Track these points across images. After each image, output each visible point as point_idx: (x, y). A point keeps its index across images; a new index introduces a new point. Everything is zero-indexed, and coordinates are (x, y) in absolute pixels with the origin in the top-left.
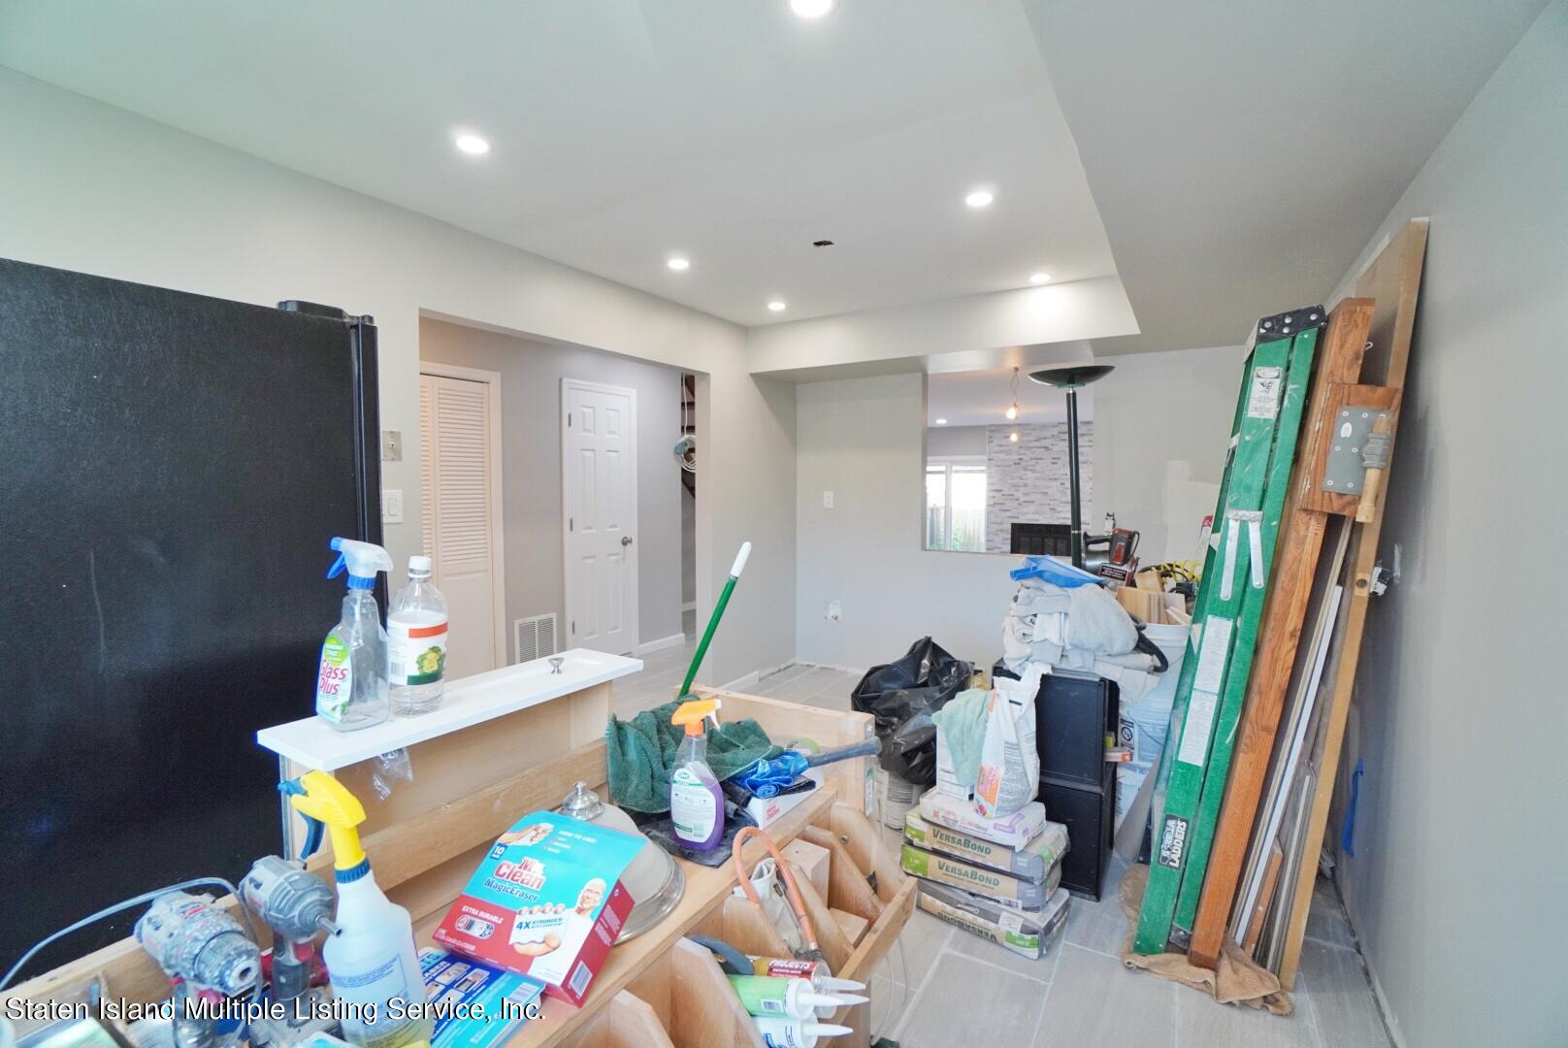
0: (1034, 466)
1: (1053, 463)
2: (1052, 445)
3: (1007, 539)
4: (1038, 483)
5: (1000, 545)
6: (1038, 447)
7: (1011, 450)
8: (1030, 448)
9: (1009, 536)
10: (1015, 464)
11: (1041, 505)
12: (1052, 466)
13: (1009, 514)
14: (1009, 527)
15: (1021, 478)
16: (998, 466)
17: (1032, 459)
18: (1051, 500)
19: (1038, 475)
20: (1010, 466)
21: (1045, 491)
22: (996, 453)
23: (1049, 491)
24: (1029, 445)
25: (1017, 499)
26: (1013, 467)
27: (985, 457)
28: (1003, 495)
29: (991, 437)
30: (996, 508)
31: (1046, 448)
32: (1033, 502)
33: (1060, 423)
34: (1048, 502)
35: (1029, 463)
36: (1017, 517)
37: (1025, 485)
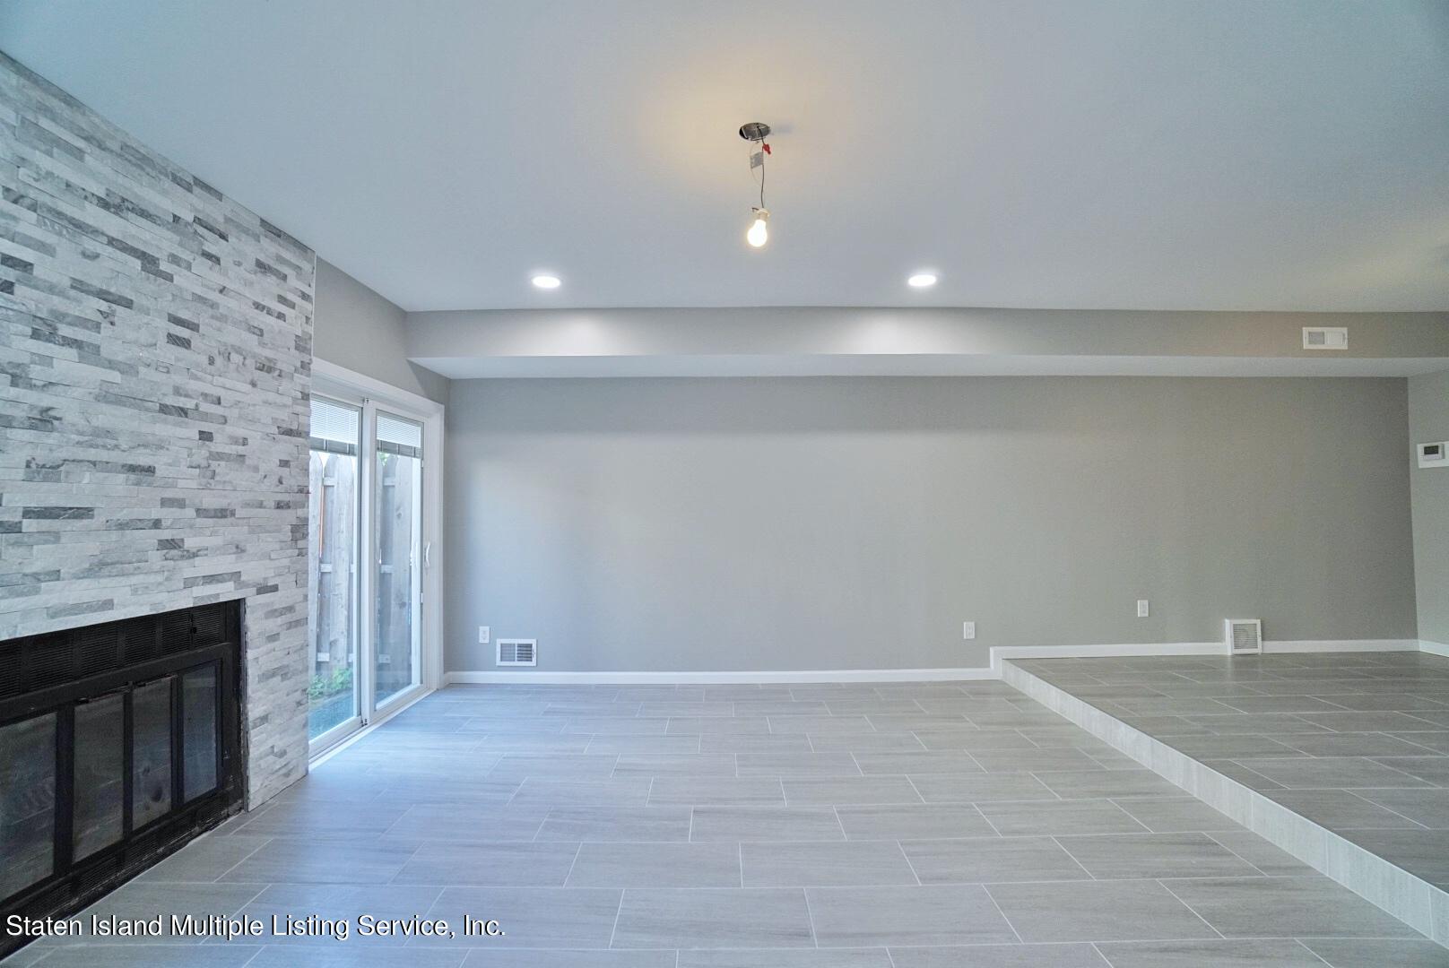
0: (81, 323)
4: (107, 416)
6: (112, 242)
8: (82, 228)
11: (122, 526)
12: (172, 353)
15: (19, 380)
17: (80, 286)
18: (165, 502)
19: (115, 376)
21: (143, 459)
23: (160, 461)
31: (148, 260)
32: (82, 513)
34: (156, 513)
35: (59, 304)
37: (43, 420)
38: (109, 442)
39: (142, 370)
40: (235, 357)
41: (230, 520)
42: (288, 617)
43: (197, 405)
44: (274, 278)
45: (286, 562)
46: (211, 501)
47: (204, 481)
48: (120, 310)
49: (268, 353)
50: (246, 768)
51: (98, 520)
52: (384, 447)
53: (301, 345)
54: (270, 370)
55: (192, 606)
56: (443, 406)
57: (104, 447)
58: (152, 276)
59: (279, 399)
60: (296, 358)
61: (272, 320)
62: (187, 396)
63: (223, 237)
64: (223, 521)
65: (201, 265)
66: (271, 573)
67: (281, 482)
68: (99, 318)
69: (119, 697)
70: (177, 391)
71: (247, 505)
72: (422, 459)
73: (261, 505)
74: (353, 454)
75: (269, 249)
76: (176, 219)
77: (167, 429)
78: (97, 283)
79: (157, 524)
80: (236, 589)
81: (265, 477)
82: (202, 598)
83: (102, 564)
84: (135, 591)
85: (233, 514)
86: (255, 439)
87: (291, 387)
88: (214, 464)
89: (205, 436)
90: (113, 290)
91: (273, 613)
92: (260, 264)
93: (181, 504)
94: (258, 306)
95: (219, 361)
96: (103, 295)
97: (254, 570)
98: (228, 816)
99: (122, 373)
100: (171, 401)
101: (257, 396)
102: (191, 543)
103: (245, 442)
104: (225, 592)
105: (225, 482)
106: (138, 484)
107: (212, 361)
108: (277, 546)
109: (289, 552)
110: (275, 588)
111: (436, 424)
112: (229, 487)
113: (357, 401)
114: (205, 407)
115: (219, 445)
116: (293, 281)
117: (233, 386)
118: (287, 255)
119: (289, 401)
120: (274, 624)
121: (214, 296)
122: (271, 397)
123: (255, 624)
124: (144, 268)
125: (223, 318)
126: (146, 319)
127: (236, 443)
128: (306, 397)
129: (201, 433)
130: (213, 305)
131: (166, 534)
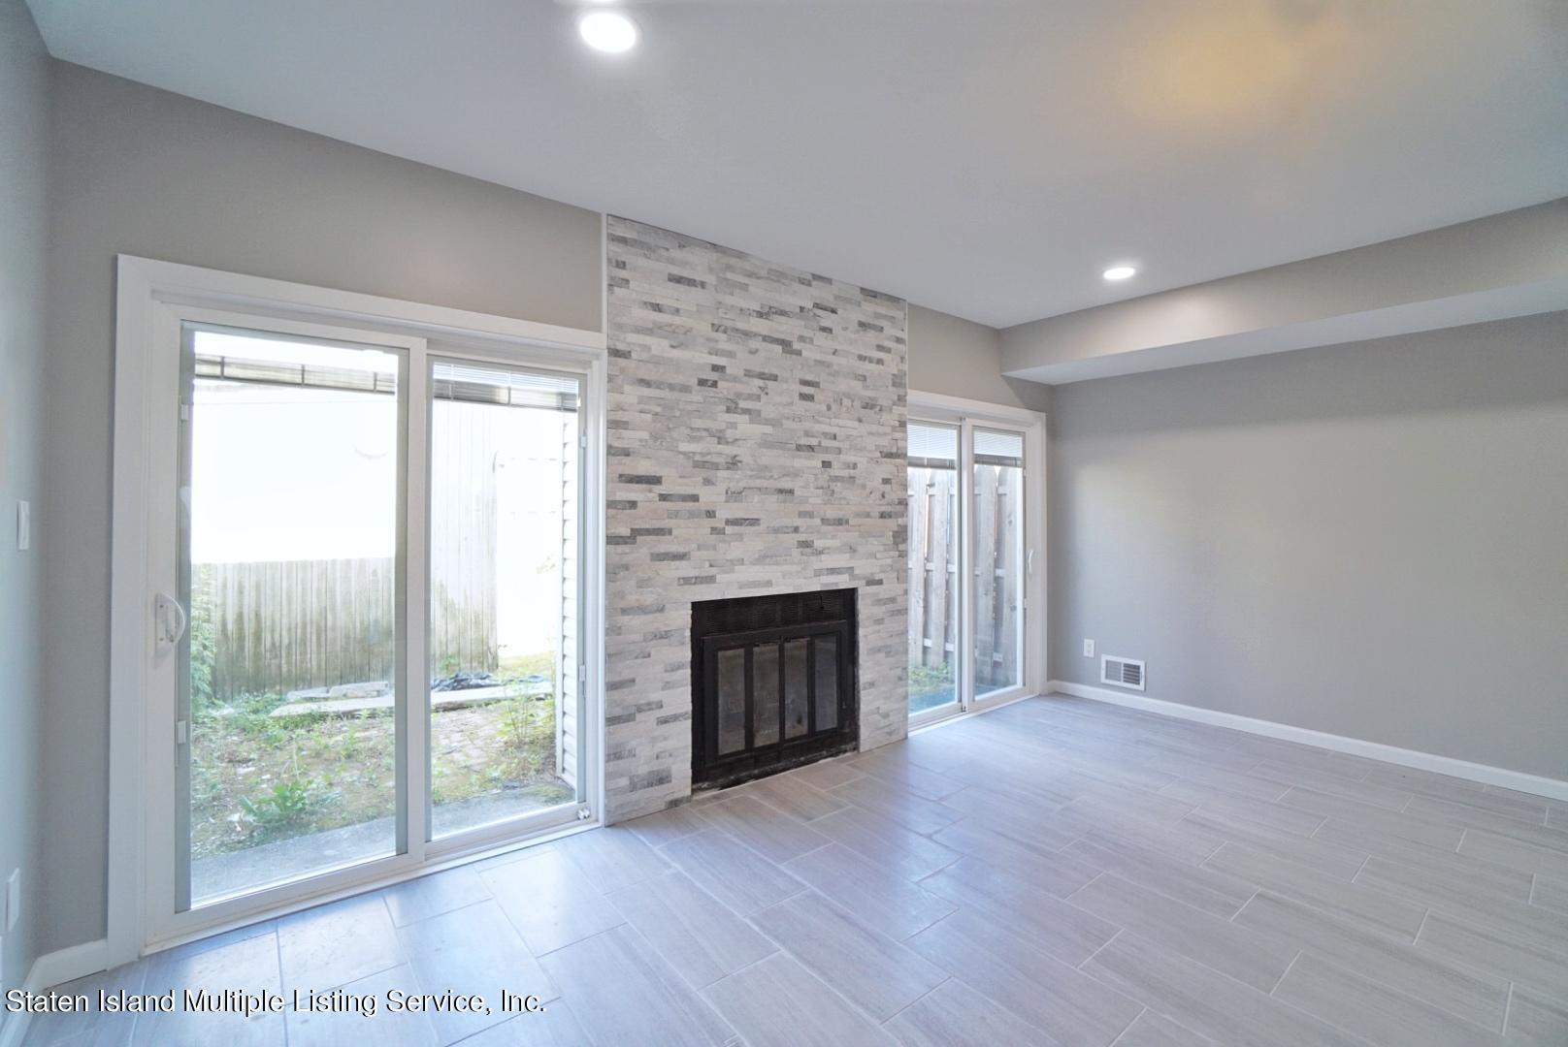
0: (750, 397)
1: (804, 397)
2: (802, 339)
3: (680, 667)
5: (654, 697)
6: (765, 338)
7: (688, 331)
8: (747, 334)
9: (686, 654)
10: (702, 383)
11: (776, 531)
12: (802, 407)
13: (684, 569)
14: (683, 619)
15: (721, 440)
16: (645, 383)
17: (748, 373)
18: (802, 514)
19: (768, 429)
20: (685, 389)
21: (786, 484)
22: (639, 330)
23: (797, 485)
24: (741, 325)
25: (711, 514)
26: (697, 396)
27: (597, 341)
28: (663, 498)
29: (622, 265)
30: (645, 547)
31: (786, 344)
32: (754, 522)
33: (817, 277)
34: (798, 522)
35: (739, 387)
36: (711, 579)
37: (733, 463)
38: (768, 474)
39: (784, 421)
40: (846, 402)
41: (845, 527)
42: (890, 607)
43: (820, 442)
44: (873, 332)
45: (889, 561)
46: (831, 513)
47: (826, 498)
48: (770, 384)
49: (870, 393)
50: (858, 719)
51: (763, 526)
52: (981, 459)
53: (898, 381)
54: (872, 407)
55: (819, 589)
56: (1044, 415)
57: (765, 478)
58: (788, 355)
59: (881, 429)
60: (893, 393)
61: (873, 367)
62: (813, 436)
63: (834, 311)
64: (840, 527)
65: (821, 338)
66: (876, 570)
67: (883, 496)
68: (759, 392)
69: (776, 647)
70: (807, 434)
71: (858, 515)
72: (1024, 468)
73: (868, 515)
74: (953, 468)
75: (869, 310)
76: (802, 309)
77: (802, 462)
78: (758, 369)
79: (796, 530)
80: (850, 580)
81: (871, 493)
82: (827, 585)
83: (765, 556)
84: (784, 576)
85: (847, 522)
86: (862, 462)
87: (890, 419)
88: (833, 485)
89: (826, 464)
90: (766, 371)
91: (879, 602)
92: (862, 324)
93: (810, 515)
94: (861, 358)
95: (834, 407)
96: (761, 376)
97: (864, 567)
98: (845, 751)
99: (773, 426)
100: (803, 441)
101: (863, 429)
102: (818, 544)
103: (855, 466)
104: (842, 582)
105: (841, 498)
106: (784, 501)
107: (829, 408)
108: (882, 548)
109: (892, 553)
110: (880, 582)
111: (1038, 433)
112: (843, 502)
113: (956, 421)
114: (826, 443)
115: (837, 470)
116: (890, 330)
117: (845, 425)
118: (882, 310)
119: (888, 430)
120: (880, 611)
121: (829, 358)
122: (874, 428)
123: (864, 609)
124: (784, 351)
125: (836, 374)
126: (785, 386)
127: (849, 467)
128: (903, 425)
129: (823, 462)
130: (829, 365)
131: (802, 537)
